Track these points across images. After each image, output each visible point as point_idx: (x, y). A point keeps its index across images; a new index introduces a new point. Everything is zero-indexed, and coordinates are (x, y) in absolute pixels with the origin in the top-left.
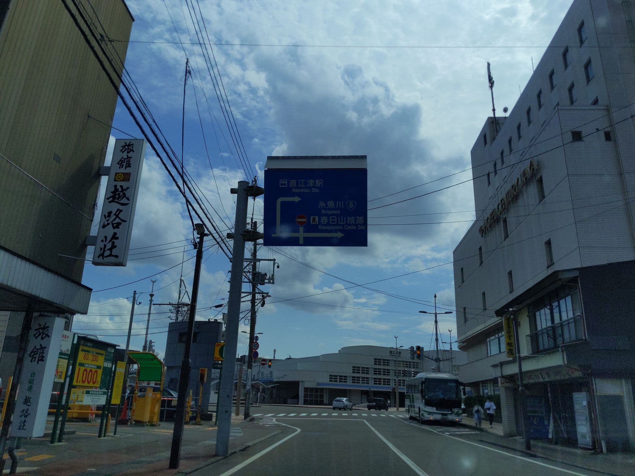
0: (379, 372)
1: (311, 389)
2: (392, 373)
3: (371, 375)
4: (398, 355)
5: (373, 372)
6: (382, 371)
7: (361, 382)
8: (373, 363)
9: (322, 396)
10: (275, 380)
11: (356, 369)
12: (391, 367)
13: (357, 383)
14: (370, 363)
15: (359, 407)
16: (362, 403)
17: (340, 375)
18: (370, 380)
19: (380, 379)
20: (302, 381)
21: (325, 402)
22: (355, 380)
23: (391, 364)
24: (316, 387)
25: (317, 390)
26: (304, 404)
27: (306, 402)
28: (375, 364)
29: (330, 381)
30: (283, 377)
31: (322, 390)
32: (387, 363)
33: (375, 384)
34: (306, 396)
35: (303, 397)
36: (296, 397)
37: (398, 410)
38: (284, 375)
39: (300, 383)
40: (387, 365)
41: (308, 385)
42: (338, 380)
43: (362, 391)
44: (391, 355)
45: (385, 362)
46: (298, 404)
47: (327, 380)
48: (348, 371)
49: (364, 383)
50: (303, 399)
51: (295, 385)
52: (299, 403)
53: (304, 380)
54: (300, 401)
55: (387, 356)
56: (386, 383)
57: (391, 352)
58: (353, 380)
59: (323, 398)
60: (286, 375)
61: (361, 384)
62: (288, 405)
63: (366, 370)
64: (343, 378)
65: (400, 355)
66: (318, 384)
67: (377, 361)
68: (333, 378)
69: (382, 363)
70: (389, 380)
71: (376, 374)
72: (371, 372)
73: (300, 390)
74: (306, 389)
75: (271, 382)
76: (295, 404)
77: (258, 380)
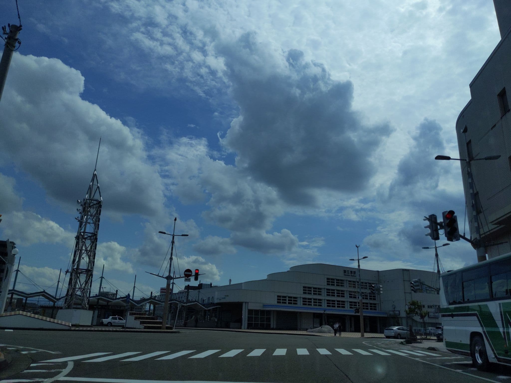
0: (332, 293)
1: (257, 311)
2: (347, 295)
3: (324, 297)
4: (353, 275)
5: (326, 294)
6: (336, 292)
7: (313, 303)
8: (326, 283)
9: (269, 320)
10: (216, 301)
11: (307, 290)
12: (346, 288)
13: (309, 305)
14: (322, 283)
15: (312, 332)
16: (314, 328)
17: (290, 295)
18: (323, 302)
19: (334, 301)
20: (246, 302)
21: (272, 326)
22: (306, 301)
23: (345, 285)
24: (262, 309)
25: (263, 312)
26: (248, 328)
27: (250, 326)
28: (328, 284)
29: (278, 302)
30: (225, 298)
31: (269, 312)
32: (341, 283)
33: (328, 306)
34: (250, 319)
35: (247, 320)
36: (240, 321)
37: (363, 336)
38: (225, 296)
39: (244, 304)
40: (341, 286)
41: (252, 306)
42: (287, 302)
43: (314, 314)
44: (345, 275)
45: (339, 283)
46: (241, 328)
47: (275, 302)
48: (298, 292)
49: (316, 305)
50: (246, 322)
51: (238, 306)
52: (243, 327)
53: (247, 301)
54: (243, 325)
55: (341, 276)
56: (341, 306)
57: (345, 271)
58: (303, 301)
59: (270, 321)
60: (228, 296)
61: (313, 306)
62: (230, 330)
63: (318, 291)
64: (293, 300)
65: (355, 275)
66: (264, 306)
67: (330, 281)
68: (281, 299)
69: (335, 284)
70: (344, 302)
71: (329, 295)
72: (324, 292)
73: (243, 312)
74: (250, 312)
75: (213, 304)
76: (239, 328)
77: (196, 301)
